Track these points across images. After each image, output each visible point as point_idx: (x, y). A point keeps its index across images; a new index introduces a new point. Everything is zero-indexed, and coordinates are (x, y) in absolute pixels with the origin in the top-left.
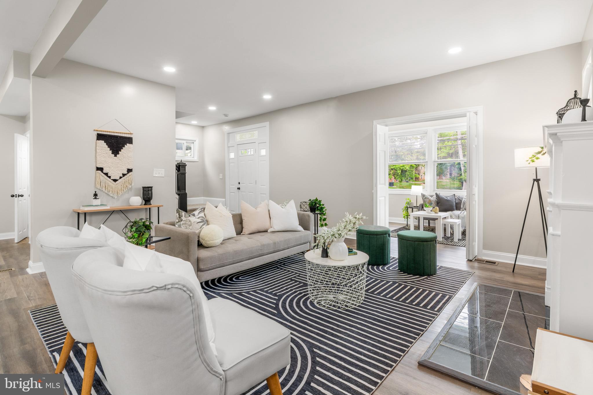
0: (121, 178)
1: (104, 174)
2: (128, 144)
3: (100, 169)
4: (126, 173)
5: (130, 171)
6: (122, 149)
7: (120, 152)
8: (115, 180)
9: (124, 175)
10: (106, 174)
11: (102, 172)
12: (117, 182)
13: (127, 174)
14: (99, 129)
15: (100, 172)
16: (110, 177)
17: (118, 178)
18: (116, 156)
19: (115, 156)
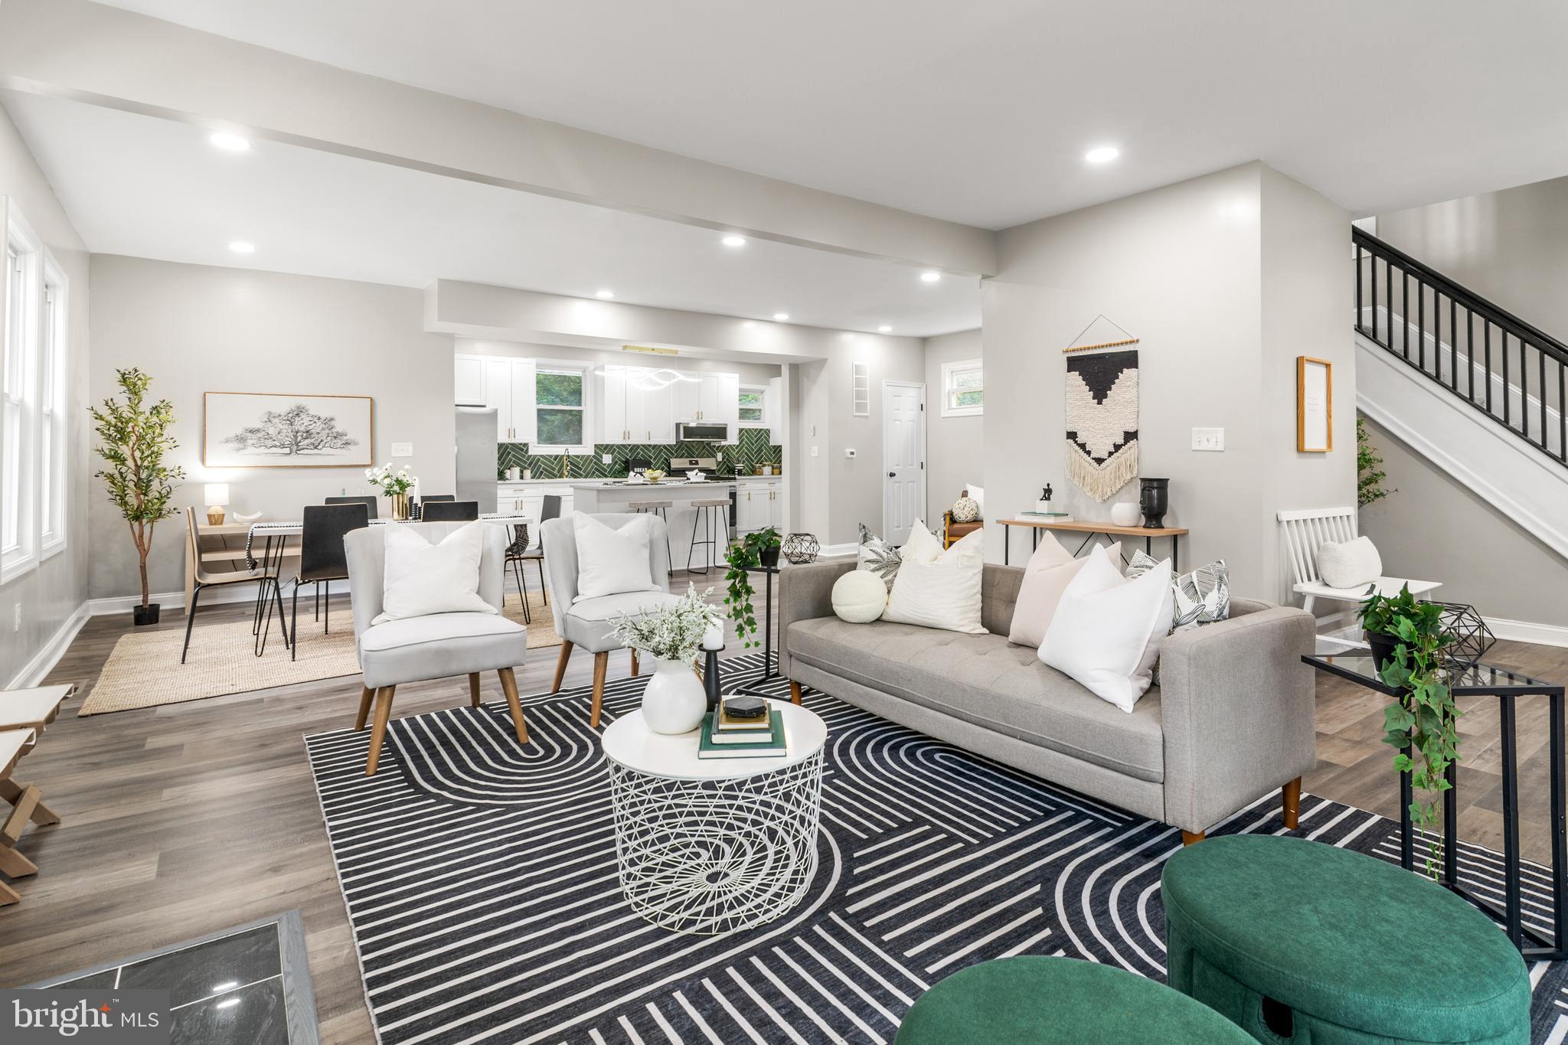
0: (1111, 454)
1: (1079, 445)
2: (1125, 371)
3: (1072, 435)
4: (1122, 441)
5: (1130, 436)
6: (1114, 383)
7: (1108, 392)
8: (1100, 461)
9: (1117, 447)
10: (1083, 446)
11: (1076, 442)
12: (1104, 465)
13: (1124, 445)
14: (1072, 348)
15: (1071, 441)
16: (1089, 453)
17: (1105, 455)
18: (1100, 403)
19: (1098, 404)
